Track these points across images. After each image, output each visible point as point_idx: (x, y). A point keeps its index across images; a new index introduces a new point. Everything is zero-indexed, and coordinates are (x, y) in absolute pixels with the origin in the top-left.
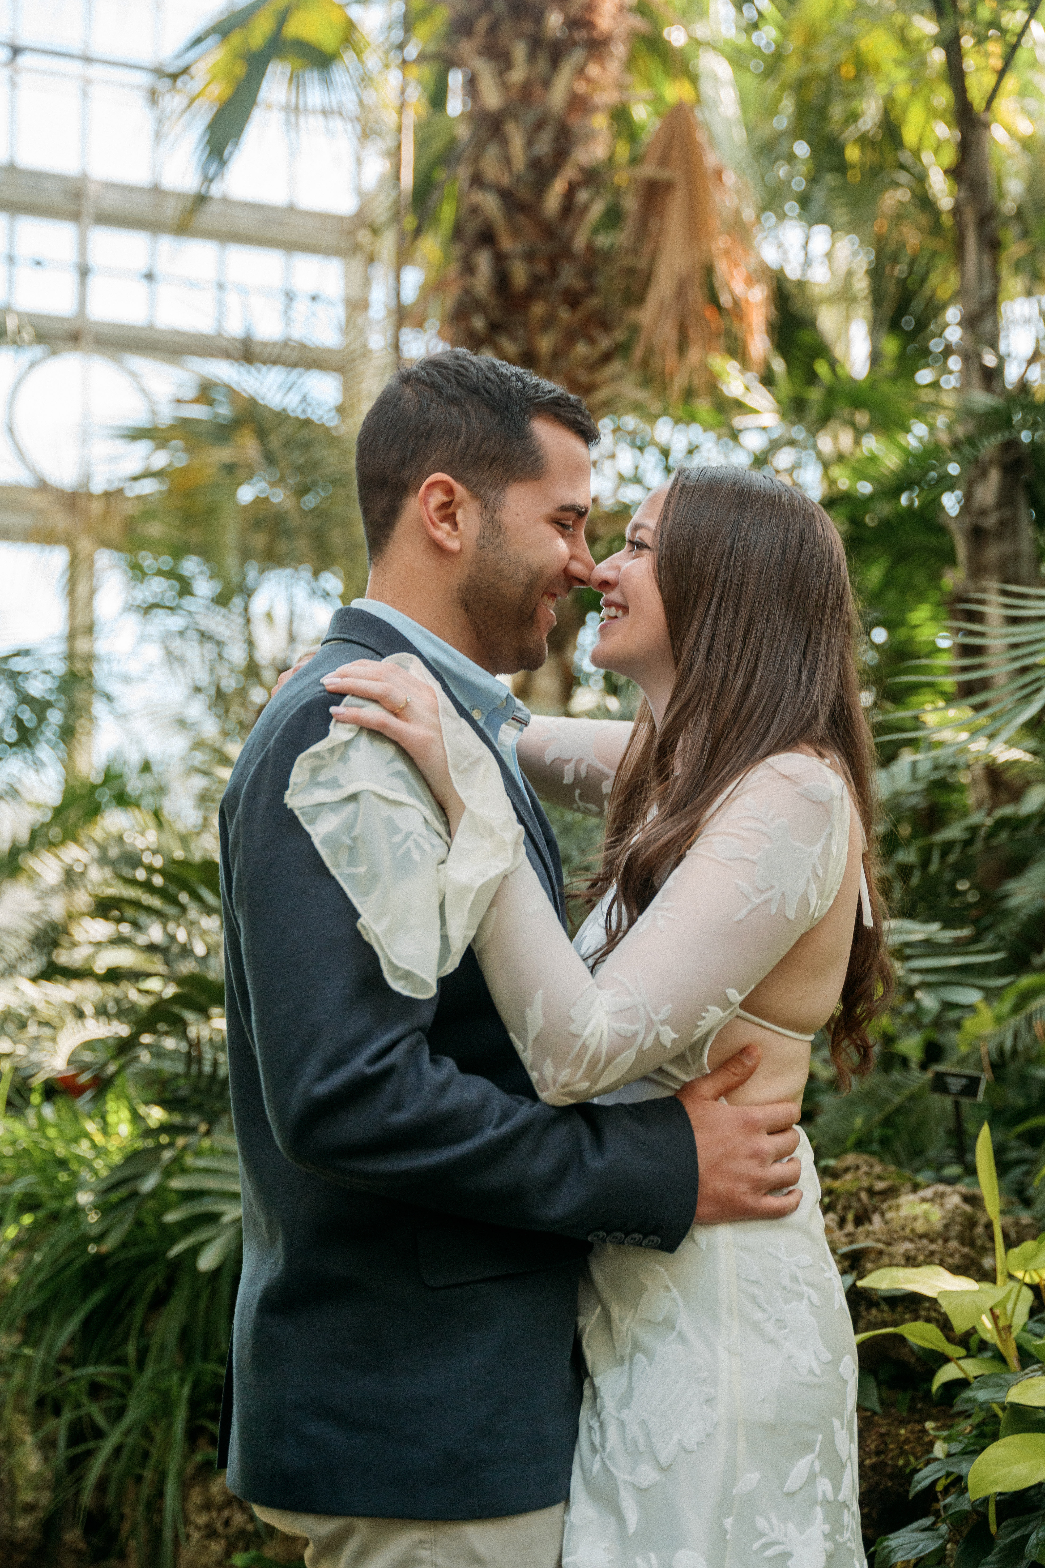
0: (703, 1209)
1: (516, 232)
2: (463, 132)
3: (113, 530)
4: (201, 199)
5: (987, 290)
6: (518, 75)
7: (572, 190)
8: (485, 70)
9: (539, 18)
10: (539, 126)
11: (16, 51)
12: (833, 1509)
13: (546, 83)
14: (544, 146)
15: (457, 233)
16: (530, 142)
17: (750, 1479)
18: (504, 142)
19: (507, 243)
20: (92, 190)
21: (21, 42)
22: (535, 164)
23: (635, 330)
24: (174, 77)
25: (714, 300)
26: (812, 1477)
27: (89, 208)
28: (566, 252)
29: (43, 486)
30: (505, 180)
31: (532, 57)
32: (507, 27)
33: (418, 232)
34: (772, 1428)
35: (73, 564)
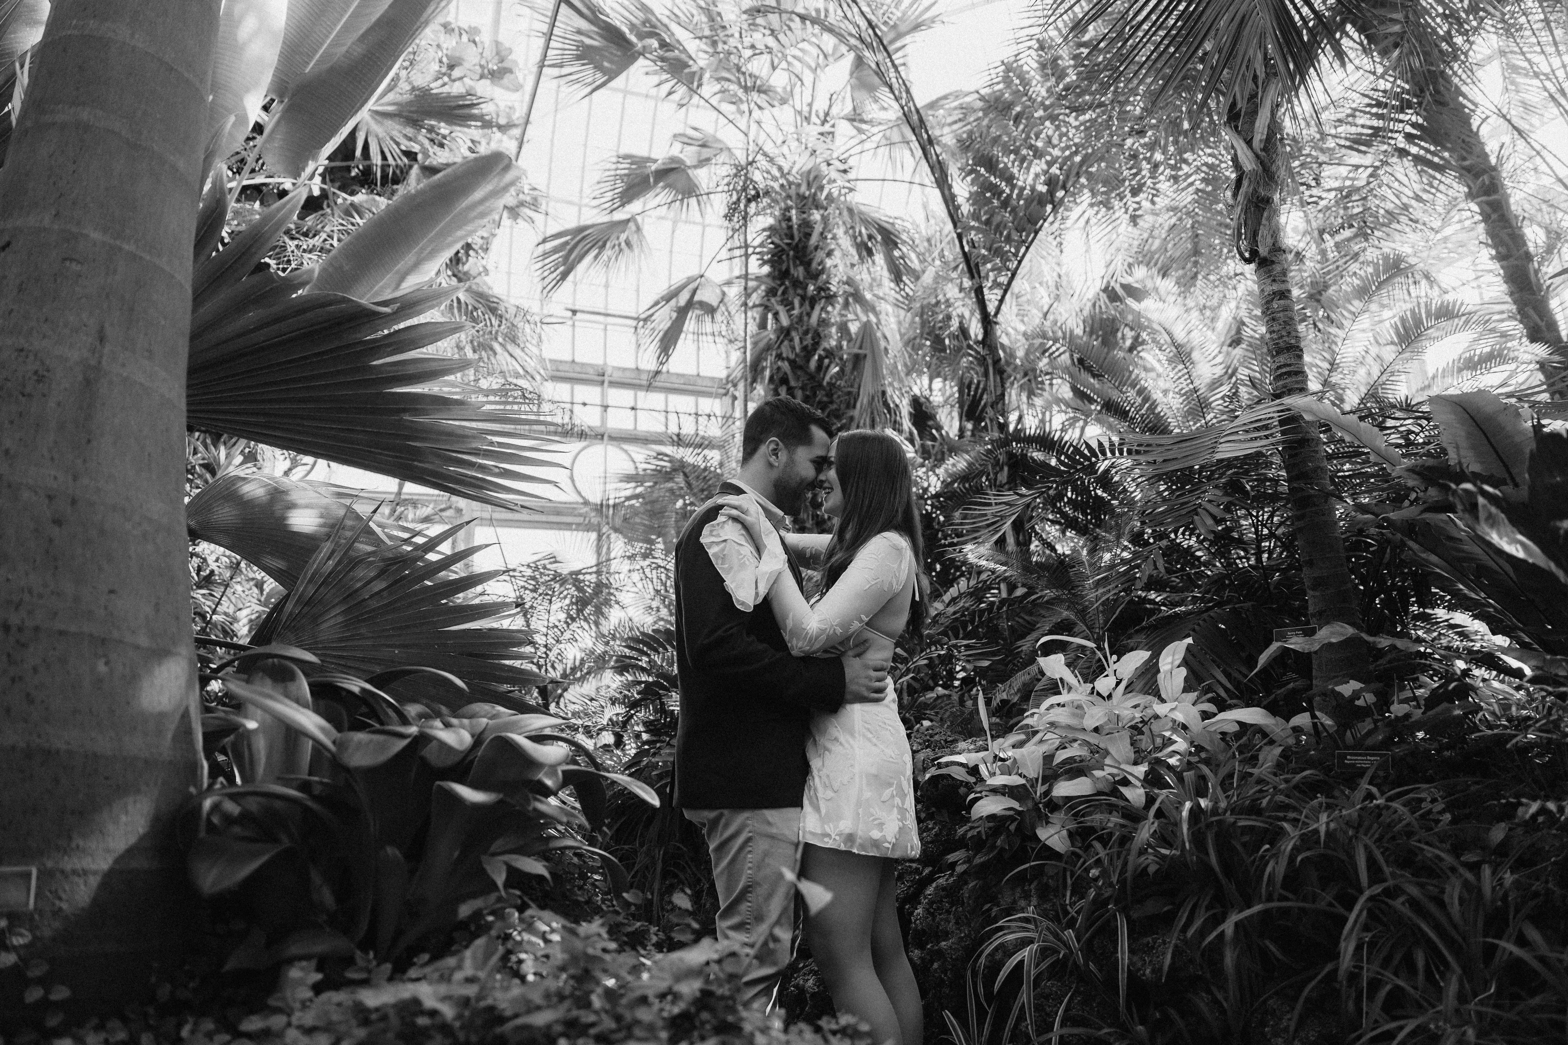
0: (848, 697)
1: (798, 379)
2: (773, 336)
3: (618, 522)
4: (658, 373)
5: (999, 392)
6: (796, 312)
7: (821, 359)
8: (781, 309)
9: (805, 288)
10: (806, 332)
11: (574, 312)
12: (902, 811)
13: (809, 315)
14: (808, 340)
15: (771, 379)
16: (801, 340)
17: (867, 794)
18: (791, 340)
19: (793, 383)
20: (609, 371)
21: (577, 308)
22: (804, 349)
23: (852, 419)
24: (645, 320)
25: (886, 404)
26: (893, 796)
27: (607, 379)
28: (820, 385)
29: (586, 503)
30: (792, 356)
31: (801, 305)
32: (791, 291)
33: (754, 380)
34: (876, 776)
35: (600, 537)
